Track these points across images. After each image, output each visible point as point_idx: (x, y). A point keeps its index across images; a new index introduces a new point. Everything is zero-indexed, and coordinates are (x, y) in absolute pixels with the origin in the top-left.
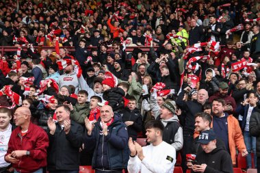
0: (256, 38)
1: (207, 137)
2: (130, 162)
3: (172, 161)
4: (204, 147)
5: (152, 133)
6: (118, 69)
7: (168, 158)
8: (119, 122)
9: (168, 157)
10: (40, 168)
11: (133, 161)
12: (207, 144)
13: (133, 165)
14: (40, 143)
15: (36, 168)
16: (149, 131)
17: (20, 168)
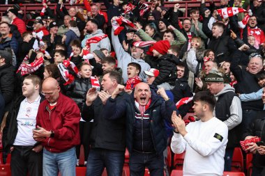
3: (221, 139)
6: (162, 29)
7: (217, 136)
9: (216, 134)
10: (73, 146)
14: (69, 117)
15: (68, 146)
17: (50, 147)
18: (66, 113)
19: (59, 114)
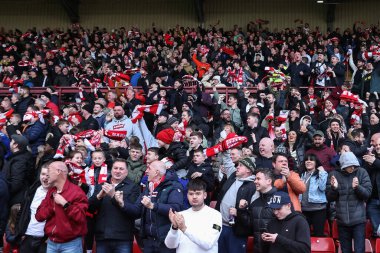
0: (369, 78)
1: (279, 201)
3: (219, 230)
4: (276, 212)
7: (215, 226)
8: (170, 182)
12: (279, 209)
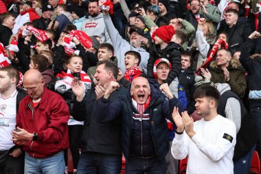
2: (175, 141)
3: (231, 141)
5: (204, 103)
9: (226, 134)
10: (61, 150)
11: (179, 139)
13: (180, 146)
14: (55, 116)
16: (200, 102)
17: (33, 152)
18: (51, 111)
19: (44, 112)
